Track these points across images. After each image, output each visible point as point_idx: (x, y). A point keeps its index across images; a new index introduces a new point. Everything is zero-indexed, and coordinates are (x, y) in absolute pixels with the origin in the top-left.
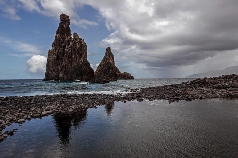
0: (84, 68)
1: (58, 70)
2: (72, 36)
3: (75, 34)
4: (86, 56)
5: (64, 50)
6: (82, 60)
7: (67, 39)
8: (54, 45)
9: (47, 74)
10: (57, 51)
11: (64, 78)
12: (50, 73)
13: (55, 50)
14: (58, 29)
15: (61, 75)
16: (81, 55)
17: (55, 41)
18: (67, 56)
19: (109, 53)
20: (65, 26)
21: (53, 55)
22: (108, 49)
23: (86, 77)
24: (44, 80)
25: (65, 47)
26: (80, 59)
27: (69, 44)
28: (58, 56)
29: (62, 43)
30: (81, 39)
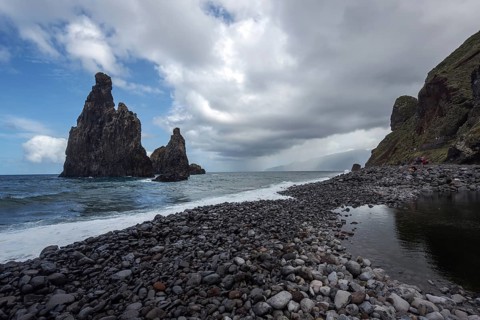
0: (137, 156)
1: (90, 160)
2: (116, 108)
3: (121, 105)
4: (139, 139)
5: (101, 128)
6: (132, 144)
7: (106, 111)
8: (81, 119)
9: (67, 166)
10: (87, 129)
11: (99, 173)
12: (73, 164)
13: (85, 128)
14: (91, 95)
15: (95, 167)
16: (132, 137)
17: (83, 113)
18: (106, 138)
19: (177, 137)
20: (103, 91)
21: (81, 135)
22: (177, 131)
23: (140, 171)
24: (62, 175)
25: (102, 123)
26: (130, 142)
27: (111, 120)
28: (89, 138)
29: (99, 118)
30: (131, 113)
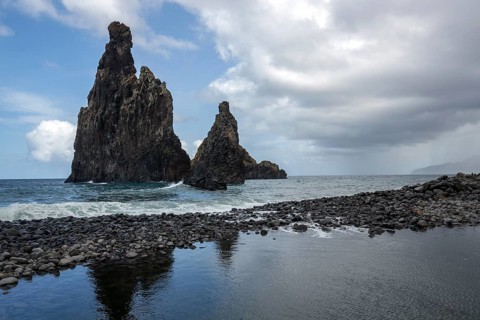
0: (167, 150)
1: (104, 156)
2: (138, 75)
3: (144, 70)
4: (170, 123)
5: (118, 107)
6: (160, 131)
7: (124, 82)
8: (93, 95)
9: (77, 167)
10: (100, 110)
11: (117, 176)
12: (83, 163)
13: (97, 109)
14: (104, 58)
15: (111, 168)
16: (160, 120)
17: (95, 86)
18: (124, 122)
19: (225, 118)
20: (120, 51)
21: (92, 119)
22: (224, 107)
23: (171, 173)
24: (69, 180)
25: (119, 101)
26: (156, 128)
27: (130, 94)
28: (102, 124)
29: (114, 92)
30: (158, 82)
